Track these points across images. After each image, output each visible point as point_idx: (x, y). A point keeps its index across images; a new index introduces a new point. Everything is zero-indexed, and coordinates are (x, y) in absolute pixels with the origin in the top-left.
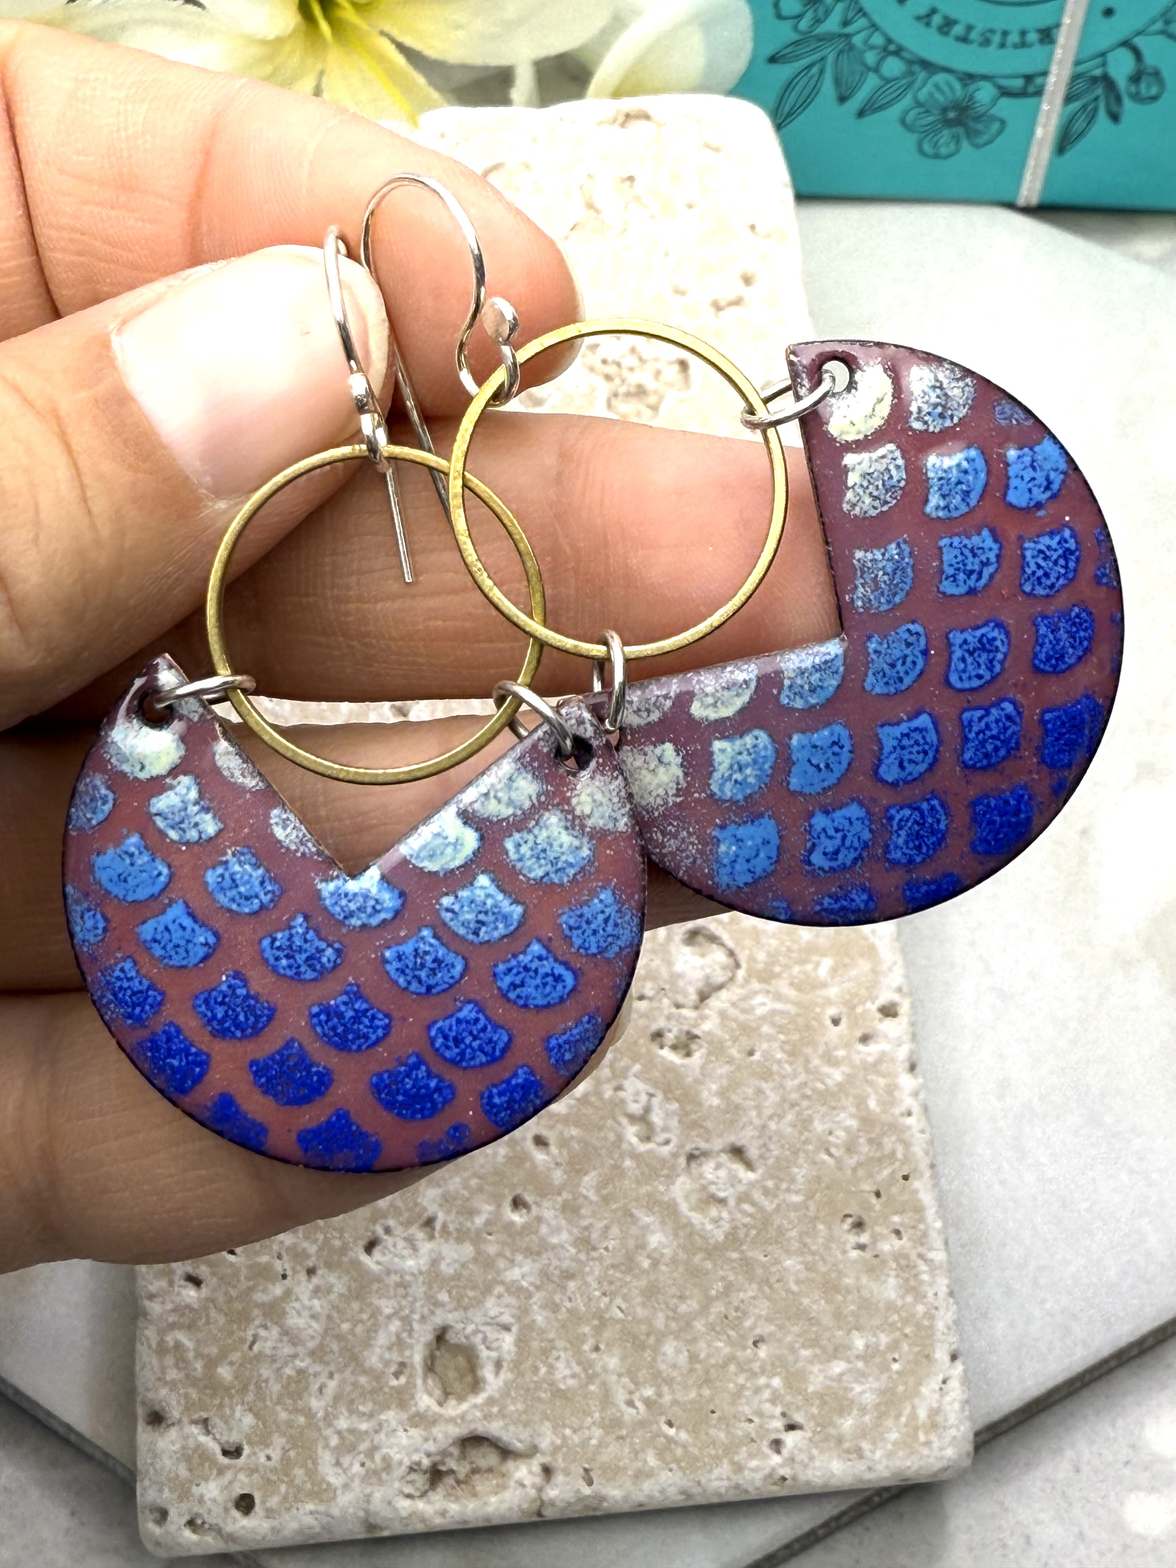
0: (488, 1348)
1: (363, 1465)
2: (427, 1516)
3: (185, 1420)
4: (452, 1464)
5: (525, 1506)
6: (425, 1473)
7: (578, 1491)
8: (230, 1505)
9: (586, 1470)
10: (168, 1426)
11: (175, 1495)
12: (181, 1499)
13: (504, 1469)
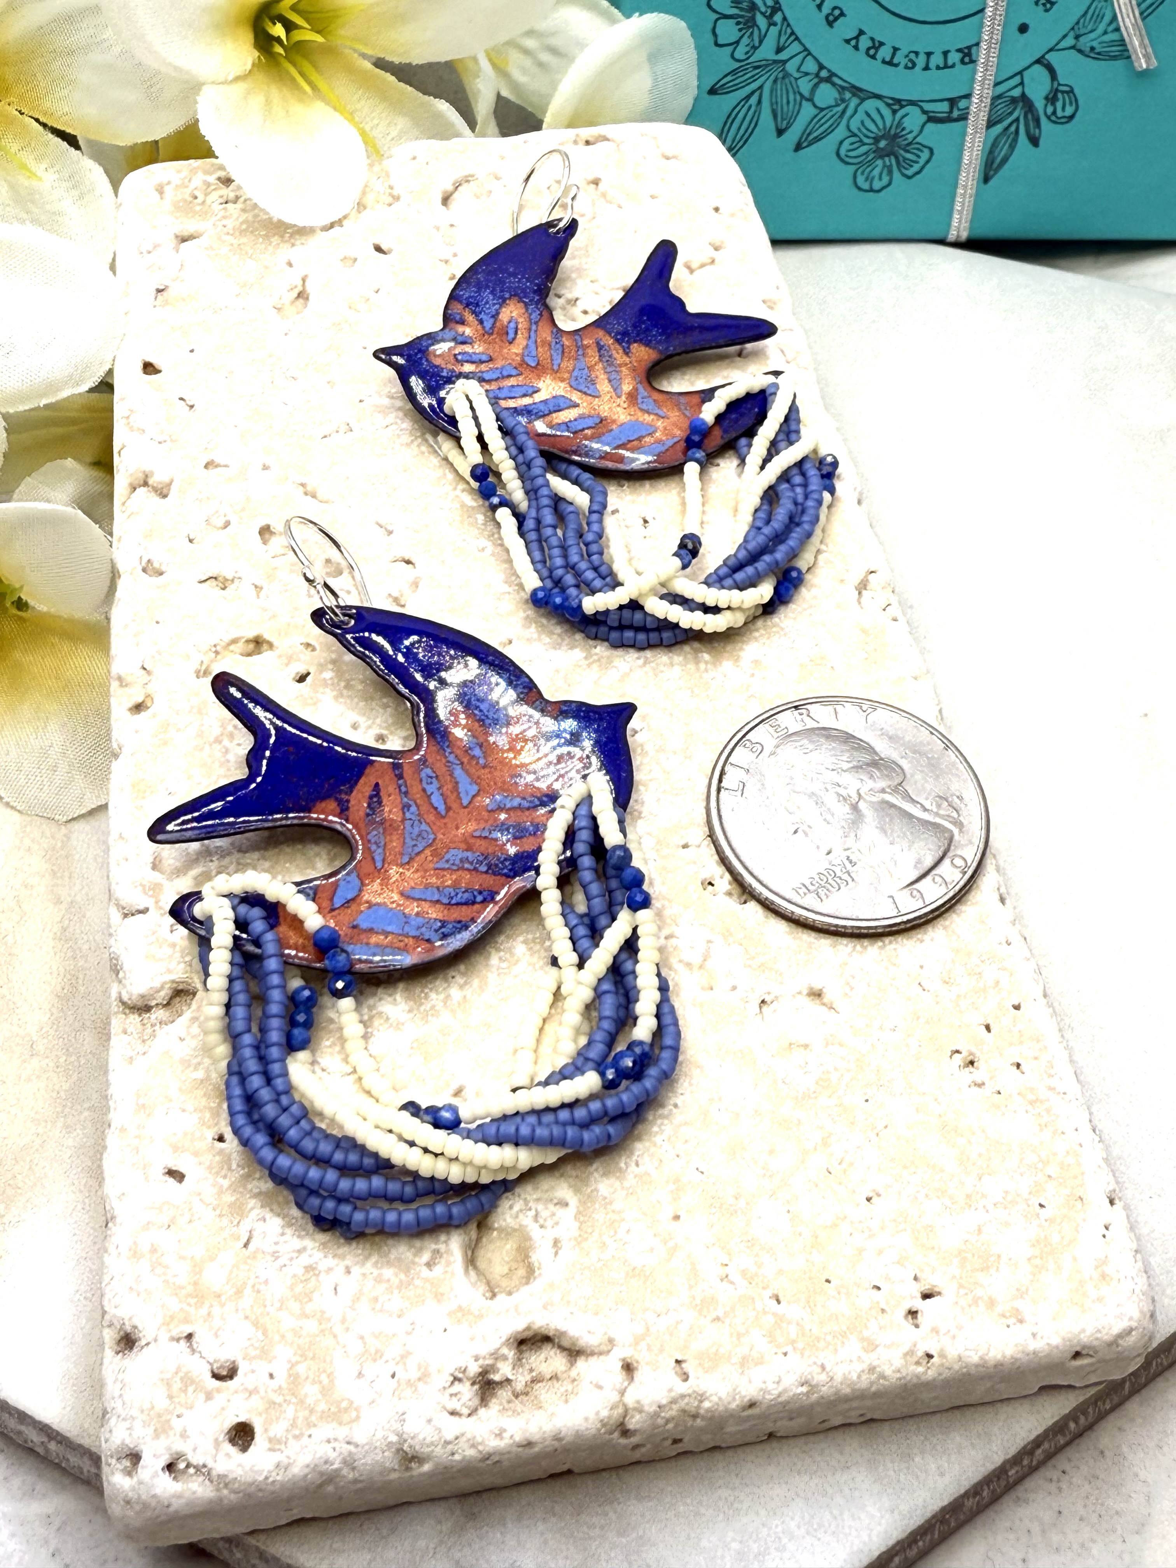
0: (542, 1227)
1: (393, 1376)
2: (479, 1439)
3: (164, 1336)
4: (505, 1370)
5: (605, 1413)
6: (473, 1384)
7: (670, 1390)
8: (221, 1438)
9: (677, 1362)
10: (142, 1347)
11: (151, 1431)
12: (157, 1435)
13: (573, 1373)
